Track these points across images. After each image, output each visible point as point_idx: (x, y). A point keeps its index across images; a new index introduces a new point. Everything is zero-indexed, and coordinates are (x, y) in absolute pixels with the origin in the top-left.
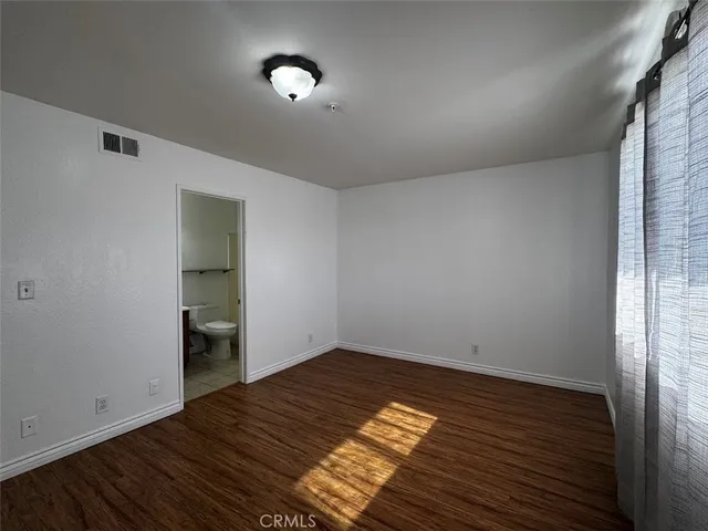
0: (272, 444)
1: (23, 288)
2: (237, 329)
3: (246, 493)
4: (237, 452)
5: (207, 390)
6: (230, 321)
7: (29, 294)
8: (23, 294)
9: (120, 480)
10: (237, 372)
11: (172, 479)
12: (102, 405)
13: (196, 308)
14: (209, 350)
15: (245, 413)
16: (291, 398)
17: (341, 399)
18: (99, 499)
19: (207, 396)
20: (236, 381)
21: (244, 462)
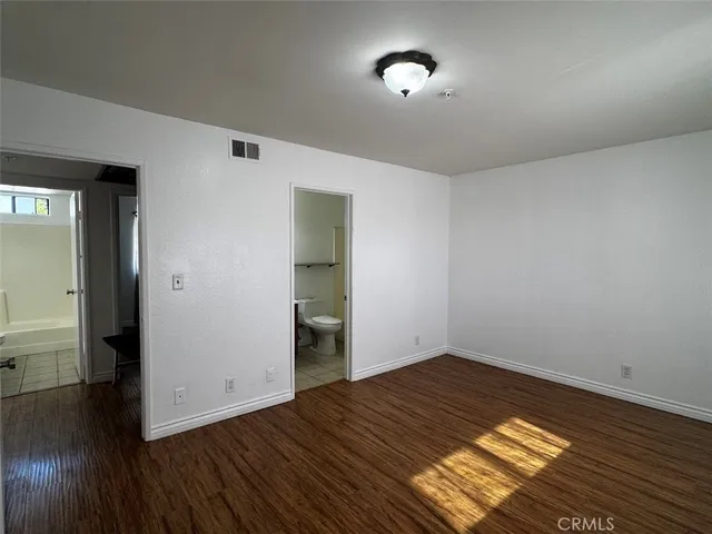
0: (378, 445)
1: (176, 280)
2: (343, 325)
3: (354, 487)
4: (344, 447)
5: (315, 384)
6: (334, 316)
7: (180, 285)
8: (176, 286)
9: (247, 454)
10: (343, 369)
11: (289, 461)
12: (230, 385)
13: (304, 301)
14: (315, 344)
15: (351, 410)
16: (397, 402)
17: (450, 409)
18: (232, 466)
19: (316, 389)
20: (341, 378)
21: (351, 458)
